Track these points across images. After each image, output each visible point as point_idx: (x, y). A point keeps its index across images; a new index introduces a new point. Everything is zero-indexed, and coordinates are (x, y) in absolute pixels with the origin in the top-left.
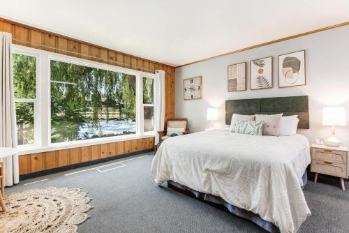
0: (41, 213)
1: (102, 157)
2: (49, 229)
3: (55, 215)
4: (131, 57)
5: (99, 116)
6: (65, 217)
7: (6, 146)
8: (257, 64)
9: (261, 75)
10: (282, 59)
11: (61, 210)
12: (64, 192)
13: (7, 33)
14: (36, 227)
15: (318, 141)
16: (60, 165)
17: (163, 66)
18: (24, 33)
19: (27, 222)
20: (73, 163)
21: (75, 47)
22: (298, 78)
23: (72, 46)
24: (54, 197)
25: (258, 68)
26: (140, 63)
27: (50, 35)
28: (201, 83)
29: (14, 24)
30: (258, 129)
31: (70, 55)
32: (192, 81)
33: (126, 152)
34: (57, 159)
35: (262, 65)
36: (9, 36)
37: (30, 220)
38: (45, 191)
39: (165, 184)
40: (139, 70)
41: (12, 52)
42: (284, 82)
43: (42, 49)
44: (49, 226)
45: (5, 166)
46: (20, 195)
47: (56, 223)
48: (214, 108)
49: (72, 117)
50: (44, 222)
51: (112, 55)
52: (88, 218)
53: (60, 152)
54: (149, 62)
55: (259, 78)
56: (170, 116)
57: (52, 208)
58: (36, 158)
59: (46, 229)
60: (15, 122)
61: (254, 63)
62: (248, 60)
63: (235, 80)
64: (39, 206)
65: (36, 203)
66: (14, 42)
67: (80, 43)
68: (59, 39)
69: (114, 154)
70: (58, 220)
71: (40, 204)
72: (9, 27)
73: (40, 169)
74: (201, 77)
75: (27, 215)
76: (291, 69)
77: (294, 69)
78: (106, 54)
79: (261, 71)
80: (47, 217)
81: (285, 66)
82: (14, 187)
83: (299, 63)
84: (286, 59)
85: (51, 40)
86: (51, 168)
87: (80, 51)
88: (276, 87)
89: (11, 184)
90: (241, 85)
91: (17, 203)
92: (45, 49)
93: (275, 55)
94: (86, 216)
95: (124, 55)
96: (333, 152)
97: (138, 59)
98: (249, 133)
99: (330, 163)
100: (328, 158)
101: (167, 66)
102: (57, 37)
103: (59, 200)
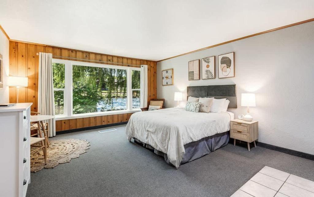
0: (64, 149)
1: (103, 124)
2: (67, 155)
3: (71, 150)
4: (123, 58)
5: (113, 95)
6: (75, 151)
7: (49, 115)
8: (206, 61)
9: (208, 69)
10: (220, 58)
11: (74, 148)
12: (78, 141)
13: (50, 54)
14: (62, 153)
15: (239, 117)
16: (78, 128)
17: (147, 62)
18: (58, 51)
19: (58, 151)
20: (85, 127)
21: (86, 56)
22: (229, 72)
23: (85, 56)
24: (72, 143)
25: (207, 64)
26: (129, 61)
27: (72, 51)
28: (173, 73)
29: (53, 47)
30: (196, 108)
31: (83, 61)
32: (167, 72)
33: (120, 122)
34: (76, 124)
35: (208, 62)
36: (51, 55)
37: (59, 151)
38: (68, 140)
39: (133, 140)
40: (129, 66)
41: (52, 62)
42: (221, 74)
43: (68, 60)
44: (67, 154)
45: (49, 125)
46: (56, 141)
47: (71, 153)
48: (180, 92)
49: (91, 96)
50: (65, 152)
51: (110, 58)
52: (86, 152)
53: (78, 120)
54: (136, 60)
55: (207, 71)
56: (152, 97)
57: (70, 147)
58: (64, 123)
59: (66, 154)
60: (54, 100)
61: (204, 60)
62: (200, 58)
63: (193, 72)
64: (64, 146)
65: (63, 145)
66: (53, 57)
67: (89, 53)
68: (77, 52)
69: (111, 123)
70: (72, 152)
71: (65, 145)
72: (51, 49)
73: (67, 129)
74: (173, 69)
75: (58, 149)
76: (225, 65)
77: (227, 66)
78: (106, 58)
79: (208, 66)
80: (67, 150)
81: (222, 63)
82: (53, 138)
83: (230, 61)
84: (223, 58)
85: (72, 53)
86: (73, 129)
87: (89, 59)
88: (217, 78)
89: (52, 136)
90: (196, 76)
91: (54, 144)
92: (69, 59)
93: (216, 55)
94: (85, 151)
95: (118, 57)
96: (242, 124)
97: (128, 59)
98: (191, 111)
99: (241, 132)
100: (240, 128)
101: (150, 61)
102: (76, 51)
103: (74, 144)
